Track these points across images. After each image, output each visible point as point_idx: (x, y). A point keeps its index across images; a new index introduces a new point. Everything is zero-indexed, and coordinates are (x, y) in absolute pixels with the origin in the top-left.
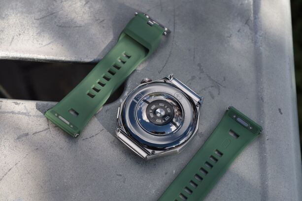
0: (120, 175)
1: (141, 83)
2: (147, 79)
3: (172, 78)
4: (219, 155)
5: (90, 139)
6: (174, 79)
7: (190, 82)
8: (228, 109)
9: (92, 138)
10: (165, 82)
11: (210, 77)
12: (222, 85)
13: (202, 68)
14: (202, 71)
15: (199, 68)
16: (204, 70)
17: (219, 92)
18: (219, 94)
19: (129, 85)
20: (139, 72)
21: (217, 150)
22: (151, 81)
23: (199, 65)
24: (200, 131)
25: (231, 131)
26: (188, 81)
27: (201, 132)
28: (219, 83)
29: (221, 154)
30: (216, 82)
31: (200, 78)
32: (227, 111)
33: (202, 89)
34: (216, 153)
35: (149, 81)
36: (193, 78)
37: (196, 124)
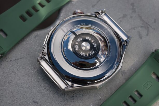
0: (37, 103)
1: (74, 14)
2: (79, 11)
3: (103, 14)
4: (138, 96)
5: (14, 62)
6: (105, 14)
7: (120, 19)
8: (154, 51)
9: (16, 61)
10: (96, 17)
11: (141, 17)
12: (151, 27)
13: (135, 7)
14: (134, 11)
15: (132, 7)
16: (136, 10)
17: (148, 33)
18: (147, 35)
19: (62, 14)
20: (74, 3)
21: (137, 91)
22: (83, 13)
23: (133, 4)
24: (123, 69)
25: (154, 73)
26: (119, 19)
27: (124, 71)
28: (149, 25)
29: (141, 96)
30: (146, 23)
31: (131, 17)
32: (153, 53)
33: (132, 28)
34: (136, 93)
35: (81, 13)
36: (125, 16)
37: (120, 62)
